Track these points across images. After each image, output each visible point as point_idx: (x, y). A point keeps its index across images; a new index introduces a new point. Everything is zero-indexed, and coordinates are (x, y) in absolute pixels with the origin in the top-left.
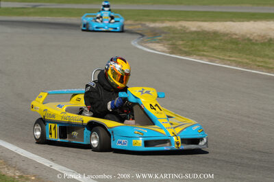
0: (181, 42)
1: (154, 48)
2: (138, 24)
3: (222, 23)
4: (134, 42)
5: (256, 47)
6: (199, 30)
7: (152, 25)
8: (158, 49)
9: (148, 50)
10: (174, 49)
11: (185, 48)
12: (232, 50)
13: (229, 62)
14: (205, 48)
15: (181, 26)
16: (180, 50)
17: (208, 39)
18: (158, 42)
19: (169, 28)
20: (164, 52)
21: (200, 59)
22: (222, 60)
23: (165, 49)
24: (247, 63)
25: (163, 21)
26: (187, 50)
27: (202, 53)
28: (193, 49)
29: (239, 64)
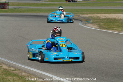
0: (102, 24)
1: (91, 26)
2: (76, 15)
3: (114, 14)
4: (80, 24)
6: (106, 18)
7: (83, 16)
9: (89, 28)
10: (100, 27)
14: (115, 26)
15: (96, 16)
16: (103, 27)
17: (113, 22)
18: (91, 24)
19: (91, 17)
20: (96, 28)
21: (114, 31)
23: (96, 27)
25: (87, 14)
26: (106, 27)
27: (114, 28)
28: (109, 27)
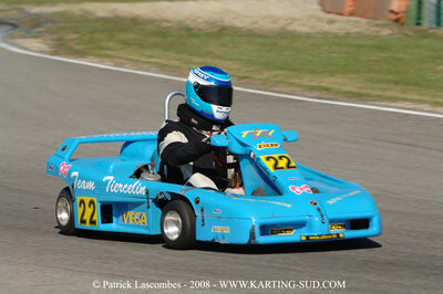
5: (195, 40)
8: (33, 47)
11: (78, 44)
12: (155, 46)
13: (146, 66)
22: (136, 63)
24: (176, 67)
29: (162, 68)
